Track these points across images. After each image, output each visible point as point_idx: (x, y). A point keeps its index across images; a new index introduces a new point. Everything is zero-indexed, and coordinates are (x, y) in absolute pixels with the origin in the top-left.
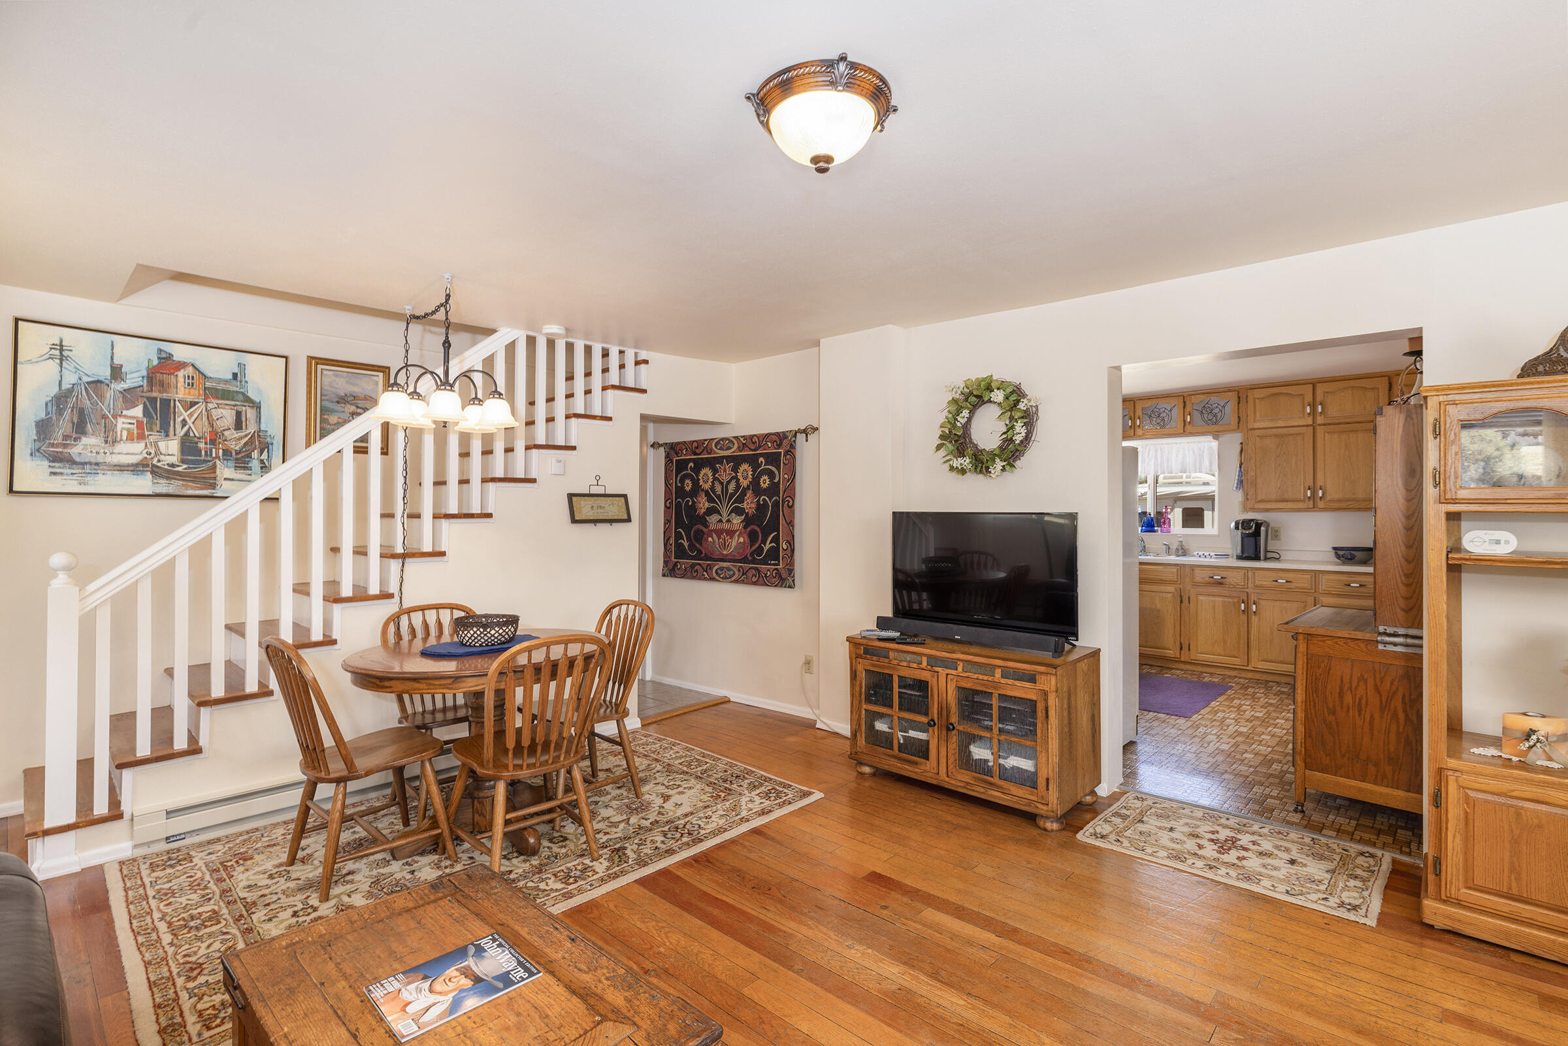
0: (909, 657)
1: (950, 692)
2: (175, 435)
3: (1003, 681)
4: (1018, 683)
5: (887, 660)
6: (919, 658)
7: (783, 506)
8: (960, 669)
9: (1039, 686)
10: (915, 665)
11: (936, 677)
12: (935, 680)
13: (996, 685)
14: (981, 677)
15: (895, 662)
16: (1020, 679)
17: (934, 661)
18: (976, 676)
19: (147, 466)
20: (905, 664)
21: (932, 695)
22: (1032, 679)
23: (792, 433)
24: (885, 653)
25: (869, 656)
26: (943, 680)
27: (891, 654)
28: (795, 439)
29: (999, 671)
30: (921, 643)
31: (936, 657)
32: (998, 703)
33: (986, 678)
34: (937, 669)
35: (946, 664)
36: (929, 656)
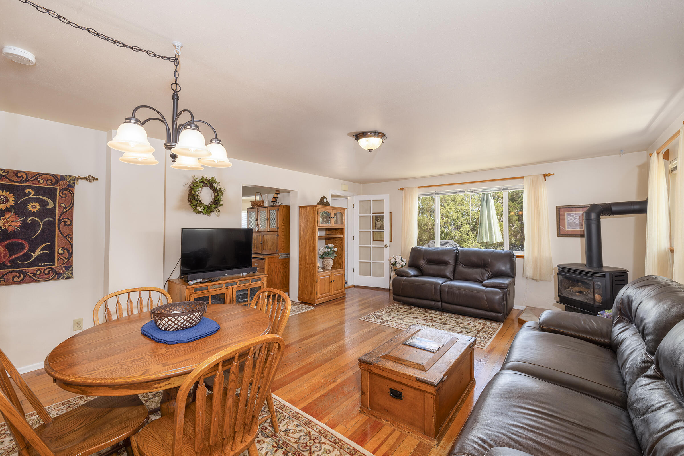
0: (217, 286)
1: (234, 294)
3: (252, 283)
4: (256, 283)
5: (207, 291)
6: (222, 285)
7: (59, 225)
8: (238, 284)
9: (262, 281)
10: (220, 288)
11: (228, 290)
12: (228, 292)
13: (249, 285)
14: (245, 284)
15: (211, 290)
16: (257, 281)
17: (227, 285)
18: (243, 285)
20: (215, 289)
21: (227, 298)
22: (260, 280)
23: (71, 177)
24: (206, 288)
25: (197, 292)
26: (231, 290)
27: (209, 287)
28: (73, 181)
29: (250, 281)
30: (219, 280)
31: (228, 283)
32: (250, 291)
33: (246, 284)
34: (229, 287)
35: (232, 284)
36: (225, 283)
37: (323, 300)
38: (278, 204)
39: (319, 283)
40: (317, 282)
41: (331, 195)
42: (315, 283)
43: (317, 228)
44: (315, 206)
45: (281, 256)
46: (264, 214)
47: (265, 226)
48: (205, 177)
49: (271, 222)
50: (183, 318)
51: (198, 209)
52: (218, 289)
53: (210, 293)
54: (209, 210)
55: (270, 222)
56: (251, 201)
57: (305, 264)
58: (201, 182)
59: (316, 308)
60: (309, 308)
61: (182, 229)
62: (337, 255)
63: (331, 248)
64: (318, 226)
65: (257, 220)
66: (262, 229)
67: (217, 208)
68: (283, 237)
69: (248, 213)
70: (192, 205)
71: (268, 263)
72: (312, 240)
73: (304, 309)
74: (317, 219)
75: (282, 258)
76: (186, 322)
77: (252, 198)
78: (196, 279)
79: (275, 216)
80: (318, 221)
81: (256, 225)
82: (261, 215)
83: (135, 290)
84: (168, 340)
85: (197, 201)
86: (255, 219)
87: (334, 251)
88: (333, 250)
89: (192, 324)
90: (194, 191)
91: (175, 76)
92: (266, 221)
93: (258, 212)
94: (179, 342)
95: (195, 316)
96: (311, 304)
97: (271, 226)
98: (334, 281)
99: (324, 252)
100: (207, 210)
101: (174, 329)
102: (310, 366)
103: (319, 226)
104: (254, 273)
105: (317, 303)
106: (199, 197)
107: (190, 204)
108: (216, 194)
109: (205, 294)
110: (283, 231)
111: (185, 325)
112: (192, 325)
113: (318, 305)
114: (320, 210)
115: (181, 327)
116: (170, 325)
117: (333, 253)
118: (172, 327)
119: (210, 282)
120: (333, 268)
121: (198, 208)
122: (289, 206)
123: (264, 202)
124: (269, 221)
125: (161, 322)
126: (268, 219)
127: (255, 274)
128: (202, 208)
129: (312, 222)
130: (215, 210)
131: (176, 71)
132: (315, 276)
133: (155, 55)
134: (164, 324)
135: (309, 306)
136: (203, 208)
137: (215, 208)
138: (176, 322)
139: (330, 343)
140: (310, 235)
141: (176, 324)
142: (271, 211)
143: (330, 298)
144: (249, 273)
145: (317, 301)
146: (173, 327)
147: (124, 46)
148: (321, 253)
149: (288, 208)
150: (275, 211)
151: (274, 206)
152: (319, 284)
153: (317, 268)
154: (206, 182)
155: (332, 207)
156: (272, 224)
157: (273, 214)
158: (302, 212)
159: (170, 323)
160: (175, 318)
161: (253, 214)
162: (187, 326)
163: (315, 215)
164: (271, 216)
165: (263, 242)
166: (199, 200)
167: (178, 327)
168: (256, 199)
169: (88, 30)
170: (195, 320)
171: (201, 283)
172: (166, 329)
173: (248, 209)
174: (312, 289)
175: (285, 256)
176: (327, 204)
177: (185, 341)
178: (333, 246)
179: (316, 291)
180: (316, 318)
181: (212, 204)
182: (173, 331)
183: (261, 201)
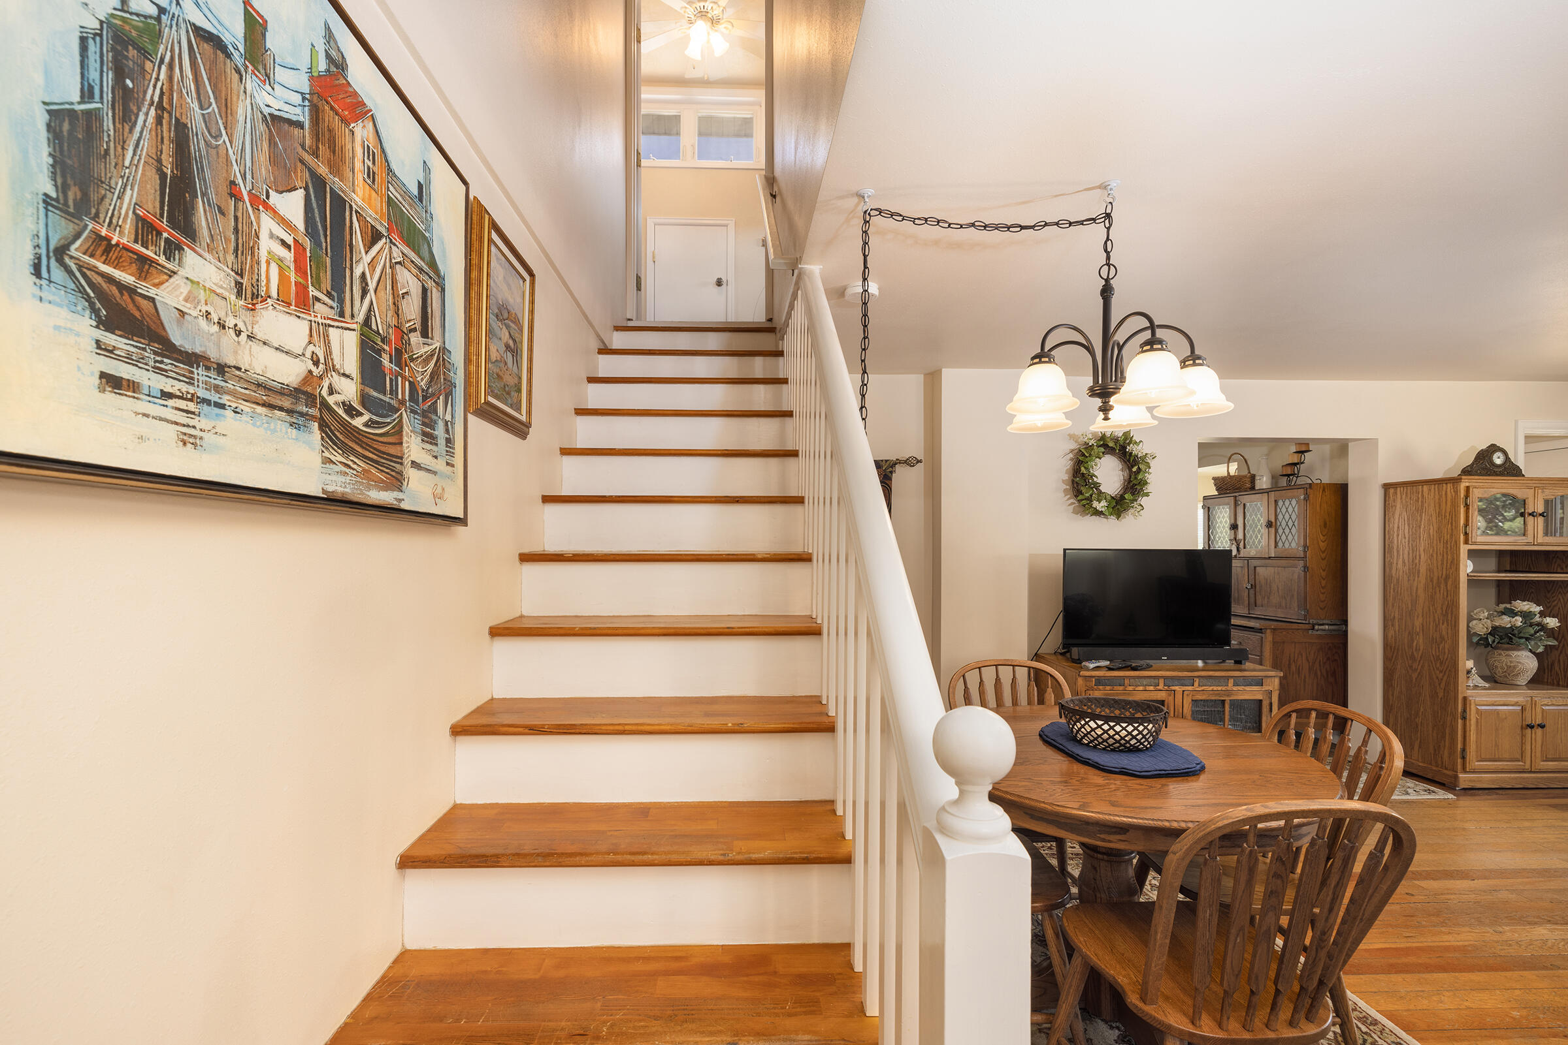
0: (1145, 682)
1: (1186, 705)
2: (353, 316)
3: (1235, 688)
4: (1248, 688)
5: (1121, 688)
6: (1156, 681)
8: (1196, 684)
9: (1265, 688)
10: (1152, 688)
11: (1173, 695)
12: (1171, 698)
13: (1229, 693)
14: (1215, 688)
16: (1251, 685)
17: (1170, 682)
18: (1211, 688)
19: (311, 399)
20: (1141, 688)
21: (1169, 709)
22: (1260, 683)
23: (888, 463)
24: (1120, 682)
25: (1101, 687)
26: (1179, 697)
27: (1127, 682)
28: (891, 469)
29: (1231, 681)
30: (1149, 667)
31: (1172, 678)
32: (1230, 708)
33: (1220, 688)
34: (1173, 688)
35: (1181, 681)
36: (1165, 678)
37: (1493, 781)
38: (1302, 481)
39: (1473, 721)
40: (1464, 718)
41: (1526, 437)
42: (1455, 719)
43: (1464, 549)
44: (1455, 481)
45: (1316, 627)
46: (1257, 510)
47: (1258, 541)
48: (1108, 434)
49: (1280, 531)
50: (1124, 729)
51: (1094, 506)
52: (1148, 688)
53: (1129, 694)
54: (1119, 506)
55: (1276, 531)
56: (1215, 479)
57: (1413, 657)
58: (1101, 446)
59: (1461, 798)
60: (1430, 792)
61: (1065, 550)
62: (1557, 640)
63: (1526, 615)
64: (1466, 542)
65: (1234, 527)
66: (1251, 551)
67: (1136, 500)
68: (1324, 574)
69: (1208, 510)
70: (1080, 497)
71: (1274, 643)
72: (1442, 586)
73: (1410, 791)
74: (1462, 522)
75: (1319, 633)
76: (1130, 737)
77: (1220, 470)
78: (1098, 659)
79: (1294, 517)
80: (1466, 525)
81: (1230, 540)
82: (1248, 515)
83: (1007, 663)
84: (1102, 763)
85: (1092, 488)
86: (1227, 526)
87: (1543, 627)
88: (1539, 624)
89: (1142, 744)
90: (1085, 468)
91: (1106, 250)
92: (1264, 531)
93: (1236, 505)
94: (1124, 772)
95: (1148, 729)
96: (1442, 785)
97: (1280, 544)
98: (1542, 726)
99: (1495, 628)
100: (1113, 508)
101: (1107, 747)
102: (1457, 955)
103: (1475, 543)
104: (1238, 662)
105: (1463, 785)
106: (1095, 479)
107: (1076, 496)
108: (1134, 469)
109: (1118, 694)
110: (1323, 555)
111: (1128, 742)
112: (1142, 746)
113: (1470, 791)
114: (1476, 493)
115: (1121, 745)
116: (1099, 736)
117: (1536, 632)
118: (1103, 742)
119: (1129, 670)
120: (1537, 681)
121: (1095, 504)
122: (1347, 484)
123: (1257, 478)
124: (1272, 530)
125: (1083, 726)
126: (1269, 525)
127: (1243, 667)
128: (1104, 503)
129: (1439, 531)
130: (1133, 507)
131: (1108, 239)
132: (1456, 698)
133: (1071, 224)
134: (1089, 733)
135: (1432, 788)
136: (1106, 504)
137: (1133, 501)
138: (1111, 732)
139: (1539, 917)
140: (1430, 570)
141: (1111, 737)
142: (1280, 503)
143: (1521, 778)
144: (1224, 661)
145: (1465, 779)
146: (1105, 741)
147: (1023, 228)
148: (1481, 627)
149: (1341, 492)
150: (1294, 502)
151: (1289, 487)
152: (1473, 727)
153: (1462, 675)
154: (1111, 444)
155: (1531, 479)
156: (1284, 537)
157: (1291, 509)
158: (1399, 500)
159: (1099, 732)
160: (1109, 725)
161: (1221, 512)
162: (1131, 745)
163: (1455, 506)
164: (1280, 517)
165: (1253, 586)
166: (1097, 486)
167: (1114, 744)
168: (1229, 473)
169: (973, 225)
170: (1147, 737)
171: (1110, 669)
172: (1091, 742)
173: (1205, 498)
174: (1444, 737)
175: (1331, 627)
176: (1511, 470)
177: (1138, 773)
178: (1536, 609)
179: (1460, 746)
180: (1464, 829)
181: (1125, 493)
182: (1104, 749)
183: (1245, 476)
